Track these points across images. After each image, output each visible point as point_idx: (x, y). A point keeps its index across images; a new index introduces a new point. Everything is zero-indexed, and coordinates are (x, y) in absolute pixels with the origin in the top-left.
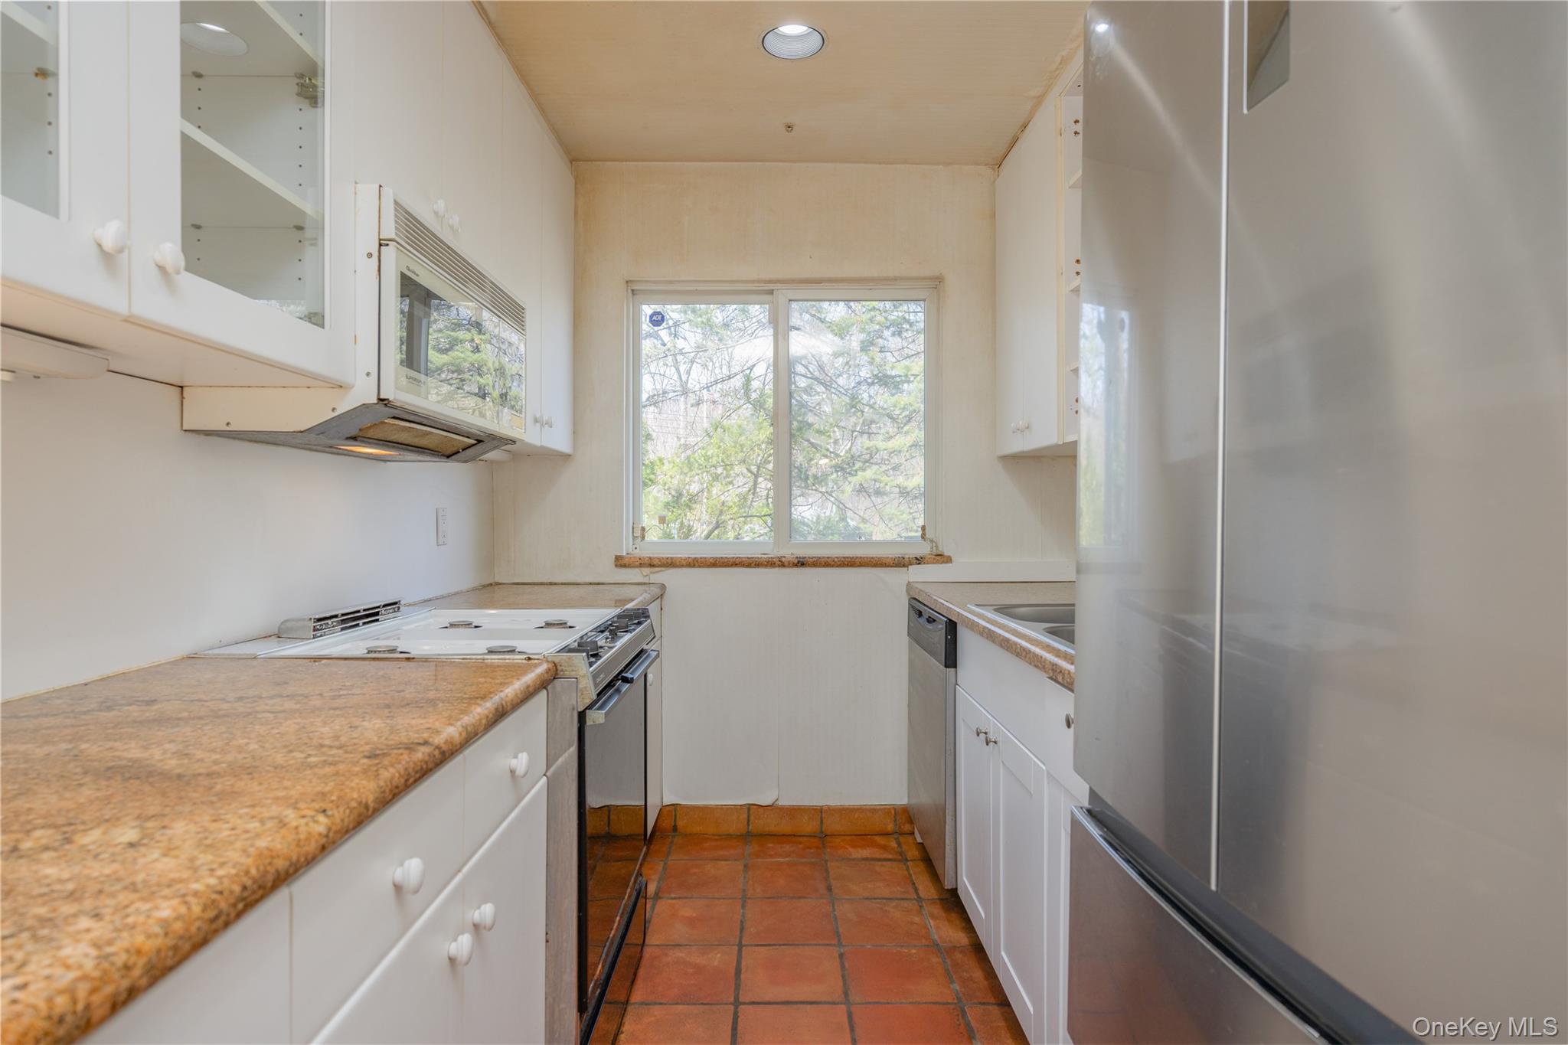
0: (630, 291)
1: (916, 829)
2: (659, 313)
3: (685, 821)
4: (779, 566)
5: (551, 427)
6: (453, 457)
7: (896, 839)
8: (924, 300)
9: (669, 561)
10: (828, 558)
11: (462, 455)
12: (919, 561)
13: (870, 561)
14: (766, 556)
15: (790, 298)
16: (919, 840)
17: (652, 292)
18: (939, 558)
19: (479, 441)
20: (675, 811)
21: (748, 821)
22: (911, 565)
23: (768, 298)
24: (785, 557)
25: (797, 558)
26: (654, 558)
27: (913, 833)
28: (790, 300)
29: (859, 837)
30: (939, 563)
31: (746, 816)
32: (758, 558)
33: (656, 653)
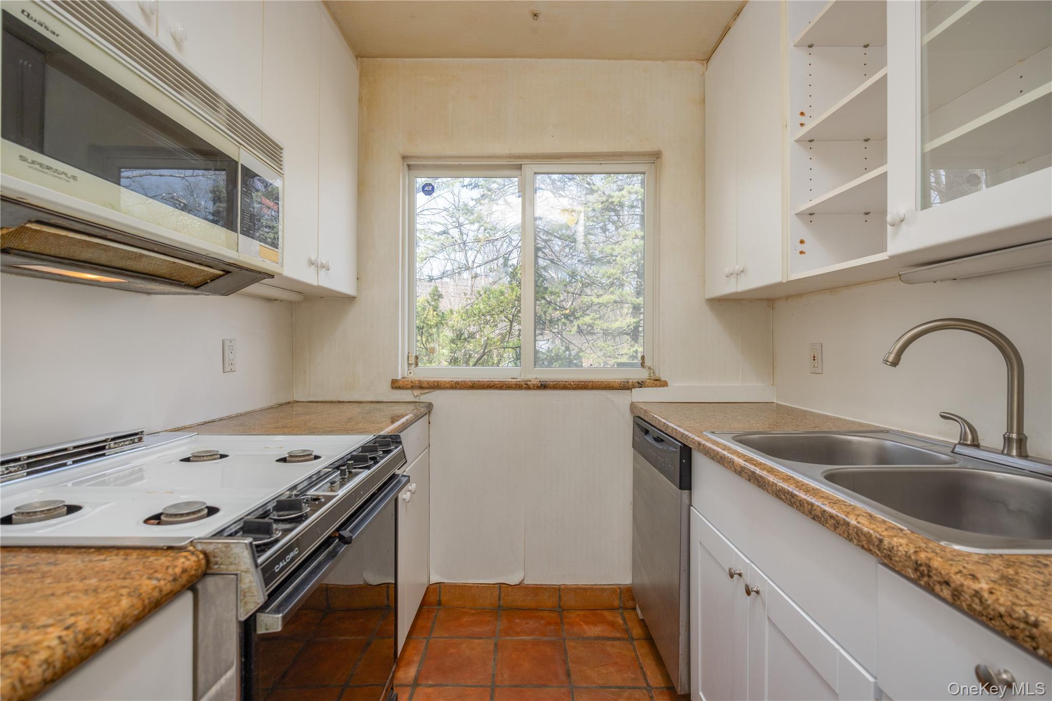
0: (405, 166)
1: (637, 606)
2: (430, 185)
3: (448, 597)
4: (526, 389)
5: (328, 270)
6: (202, 287)
7: (622, 614)
8: (644, 173)
9: (436, 384)
10: (566, 382)
11: (211, 285)
12: (641, 384)
13: (601, 385)
14: (515, 380)
15: (536, 171)
16: (641, 616)
17: (425, 167)
18: (657, 382)
19: (228, 272)
20: (440, 588)
21: (500, 598)
22: (634, 388)
23: (516, 172)
24: (530, 381)
25: (540, 381)
26: (423, 381)
27: (635, 609)
28: (535, 173)
29: (591, 612)
30: (657, 387)
31: (497, 593)
32: (509, 381)
33: (408, 478)
